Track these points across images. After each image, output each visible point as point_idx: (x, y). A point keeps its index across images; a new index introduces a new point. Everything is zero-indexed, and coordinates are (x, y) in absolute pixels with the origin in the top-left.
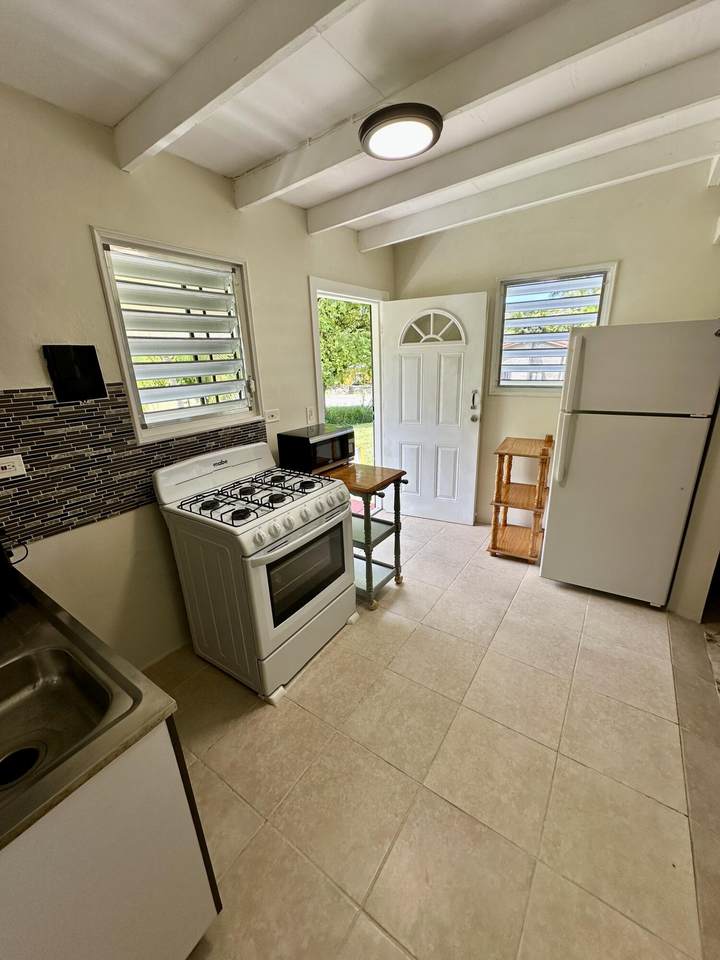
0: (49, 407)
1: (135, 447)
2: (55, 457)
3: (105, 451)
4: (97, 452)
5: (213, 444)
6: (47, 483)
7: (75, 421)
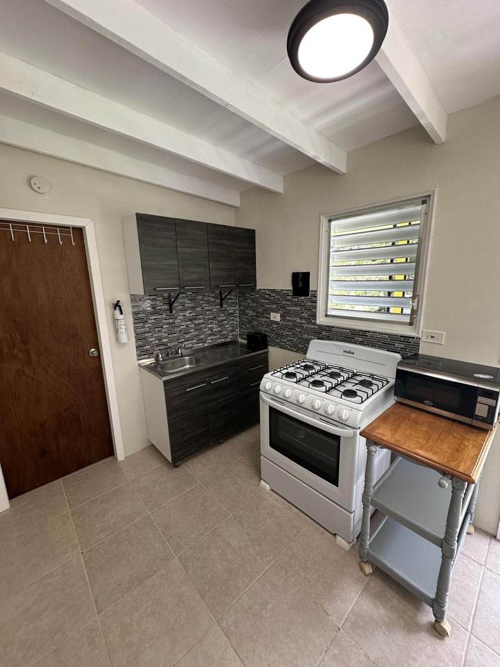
0: (290, 297)
1: (315, 324)
2: (288, 318)
3: (303, 322)
4: (301, 321)
5: (361, 339)
6: (284, 327)
7: (296, 305)
